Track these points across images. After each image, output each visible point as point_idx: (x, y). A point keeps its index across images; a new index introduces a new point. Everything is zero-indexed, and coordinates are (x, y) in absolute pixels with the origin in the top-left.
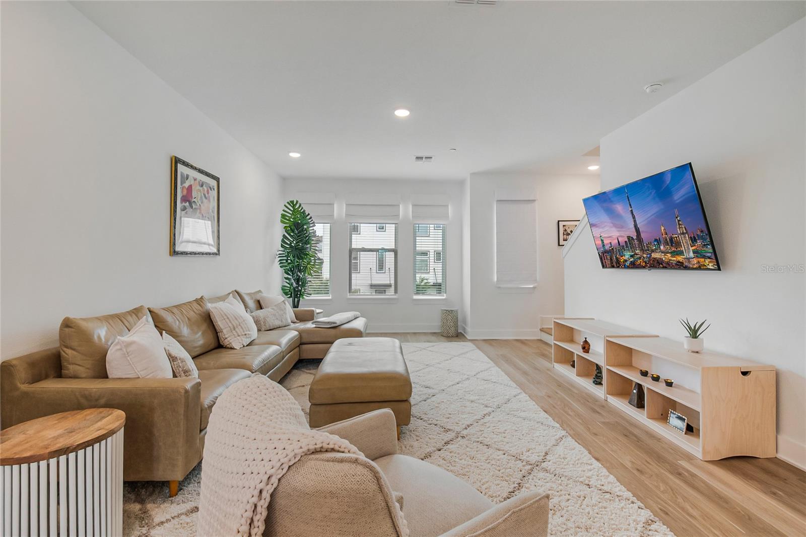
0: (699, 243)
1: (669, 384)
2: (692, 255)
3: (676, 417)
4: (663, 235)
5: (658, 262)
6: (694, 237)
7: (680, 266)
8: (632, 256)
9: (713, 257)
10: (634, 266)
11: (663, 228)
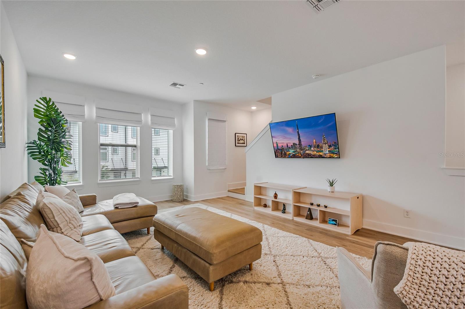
0: (332, 147)
1: (326, 207)
2: (327, 152)
3: (332, 220)
4: (314, 143)
5: (309, 155)
6: (330, 145)
7: (320, 157)
8: (294, 152)
9: (338, 153)
10: (294, 156)
11: (314, 141)
